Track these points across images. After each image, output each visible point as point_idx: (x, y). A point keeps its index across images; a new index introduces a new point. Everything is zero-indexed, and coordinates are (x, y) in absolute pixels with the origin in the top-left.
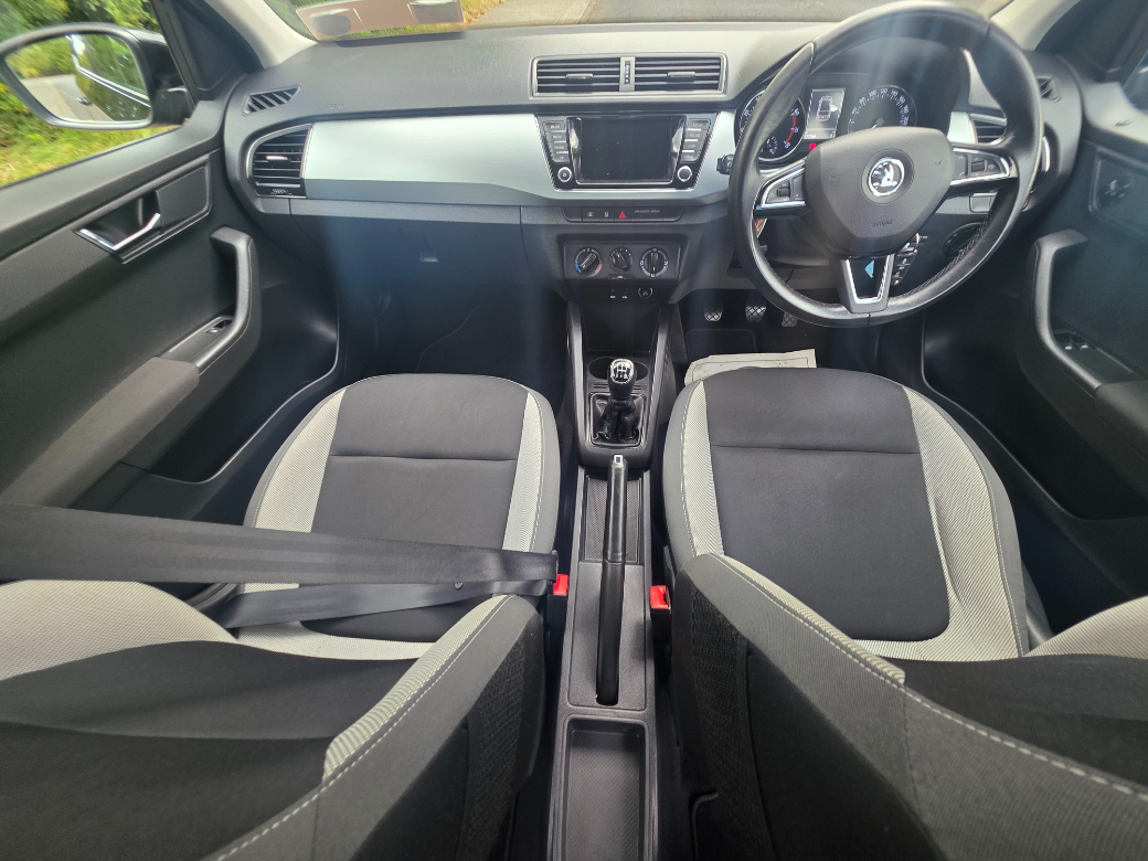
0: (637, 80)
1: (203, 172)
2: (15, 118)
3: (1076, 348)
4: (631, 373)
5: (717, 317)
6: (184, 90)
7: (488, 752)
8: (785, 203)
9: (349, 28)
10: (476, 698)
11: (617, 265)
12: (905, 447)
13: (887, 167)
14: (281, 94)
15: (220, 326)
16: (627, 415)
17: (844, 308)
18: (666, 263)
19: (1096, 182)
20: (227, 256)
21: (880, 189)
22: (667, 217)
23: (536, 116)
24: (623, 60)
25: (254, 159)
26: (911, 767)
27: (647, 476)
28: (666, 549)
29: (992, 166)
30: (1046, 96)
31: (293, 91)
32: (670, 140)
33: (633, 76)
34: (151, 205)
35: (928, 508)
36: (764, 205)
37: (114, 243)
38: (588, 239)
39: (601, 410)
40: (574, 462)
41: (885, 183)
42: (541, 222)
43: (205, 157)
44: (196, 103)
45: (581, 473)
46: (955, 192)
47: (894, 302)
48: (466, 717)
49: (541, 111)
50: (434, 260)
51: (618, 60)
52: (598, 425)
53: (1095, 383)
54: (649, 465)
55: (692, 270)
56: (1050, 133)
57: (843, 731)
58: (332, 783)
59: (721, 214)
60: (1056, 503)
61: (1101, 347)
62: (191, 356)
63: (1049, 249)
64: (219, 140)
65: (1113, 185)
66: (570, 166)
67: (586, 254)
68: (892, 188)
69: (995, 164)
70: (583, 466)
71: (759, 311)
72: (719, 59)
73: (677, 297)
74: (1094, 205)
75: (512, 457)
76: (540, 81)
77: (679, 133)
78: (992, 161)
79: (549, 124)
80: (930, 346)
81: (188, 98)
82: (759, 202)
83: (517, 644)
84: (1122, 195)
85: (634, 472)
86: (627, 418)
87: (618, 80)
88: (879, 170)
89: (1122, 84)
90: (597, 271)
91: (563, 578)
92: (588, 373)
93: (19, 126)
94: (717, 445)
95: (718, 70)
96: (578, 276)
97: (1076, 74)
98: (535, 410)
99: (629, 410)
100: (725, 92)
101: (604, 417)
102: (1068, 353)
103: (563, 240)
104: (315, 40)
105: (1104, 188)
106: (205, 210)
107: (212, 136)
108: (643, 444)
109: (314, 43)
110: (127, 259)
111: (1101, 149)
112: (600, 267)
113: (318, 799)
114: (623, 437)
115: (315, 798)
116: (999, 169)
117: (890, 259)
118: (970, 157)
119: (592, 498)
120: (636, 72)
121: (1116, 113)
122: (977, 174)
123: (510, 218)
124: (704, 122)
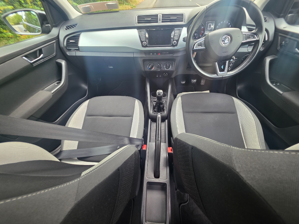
0: (162, 20)
1: (54, 45)
2: (8, 39)
3: (276, 84)
4: (162, 94)
5: (184, 82)
6: (49, 25)
7: (125, 178)
8: (200, 48)
9: (90, 10)
10: (122, 164)
11: (158, 67)
12: (233, 112)
13: (226, 38)
14: (74, 25)
15: (58, 83)
16: (161, 105)
17: (216, 75)
18: (171, 66)
19: (279, 42)
20: (60, 66)
21: (224, 43)
22: (170, 54)
23: (137, 29)
24: (159, 15)
25: (67, 42)
26: (234, 161)
27: (166, 121)
28: (172, 138)
29: (252, 37)
30: (265, 21)
31: (76, 25)
32: (171, 35)
33: (161, 19)
34: (41, 52)
35: (240, 127)
36: (195, 48)
37: (31, 61)
38: (151, 60)
39: (154, 105)
40: (148, 118)
41: (226, 42)
42: (139, 56)
43: (55, 41)
44: (52, 28)
45: (150, 120)
46: (243, 44)
47: (229, 73)
48: (119, 168)
49: (138, 28)
50: (112, 67)
51: (158, 15)
52: (154, 108)
53: (281, 92)
54: (167, 118)
55: (177, 69)
56: (266, 30)
57: (216, 158)
58: (83, 177)
59: (184, 53)
60: (272, 125)
61: (282, 84)
62: (50, 90)
63: (268, 60)
64: (58, 37)
65: (283, 42)
66: (146, 42)
67: (150, 64)
68: (227, 43)
69: (253, 36)
70: (150, 119)
71: (195, 81)
72: (183, 14)
73: (173, 76)
74: (279, 48)
75: (132, 116)
76: (138, 21)
77: (173, 33)
78: (252, 36)
79: (140, 31)
80: (239, 87)
81: (50, 27)
82: (193, 48)
83: (132, 155)
84: (286, 45)
85: (163, 120)
86: (161, 106)
87: (158, 20)
88: (224, 38)
89: (284, 18)
90: (153, 69)
91: (145, 146)
92: (151, 95)
93: (9, 41)
94: (184, 112)
95: (183, 17)
96: (149, 70)
97: (273, 16)
98: (138, 104)
99: (162, 104)
100: (184, 22)
101: (155, 106)
102: (274, 86)
103: (144, 61)
104: (82, 13)
105: (281, 44)
106: (54, 54)
107: (56, 36)
108: (165, 113)
109: (82, 14)
110: (35, 65)
111: (280, 34)
112: (154, 68)
113: (79, 180)
114: (160, 111)
115: (78, 180)
116: (254, 38)
117: (227, 62)
118: (247, 35)
119: (153, 126)
120: (162, 18)
121: (283, 25)
122: (249, 39)
123: (131, 55)
124: (179, 30)
